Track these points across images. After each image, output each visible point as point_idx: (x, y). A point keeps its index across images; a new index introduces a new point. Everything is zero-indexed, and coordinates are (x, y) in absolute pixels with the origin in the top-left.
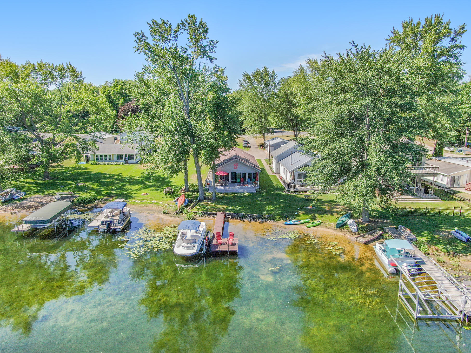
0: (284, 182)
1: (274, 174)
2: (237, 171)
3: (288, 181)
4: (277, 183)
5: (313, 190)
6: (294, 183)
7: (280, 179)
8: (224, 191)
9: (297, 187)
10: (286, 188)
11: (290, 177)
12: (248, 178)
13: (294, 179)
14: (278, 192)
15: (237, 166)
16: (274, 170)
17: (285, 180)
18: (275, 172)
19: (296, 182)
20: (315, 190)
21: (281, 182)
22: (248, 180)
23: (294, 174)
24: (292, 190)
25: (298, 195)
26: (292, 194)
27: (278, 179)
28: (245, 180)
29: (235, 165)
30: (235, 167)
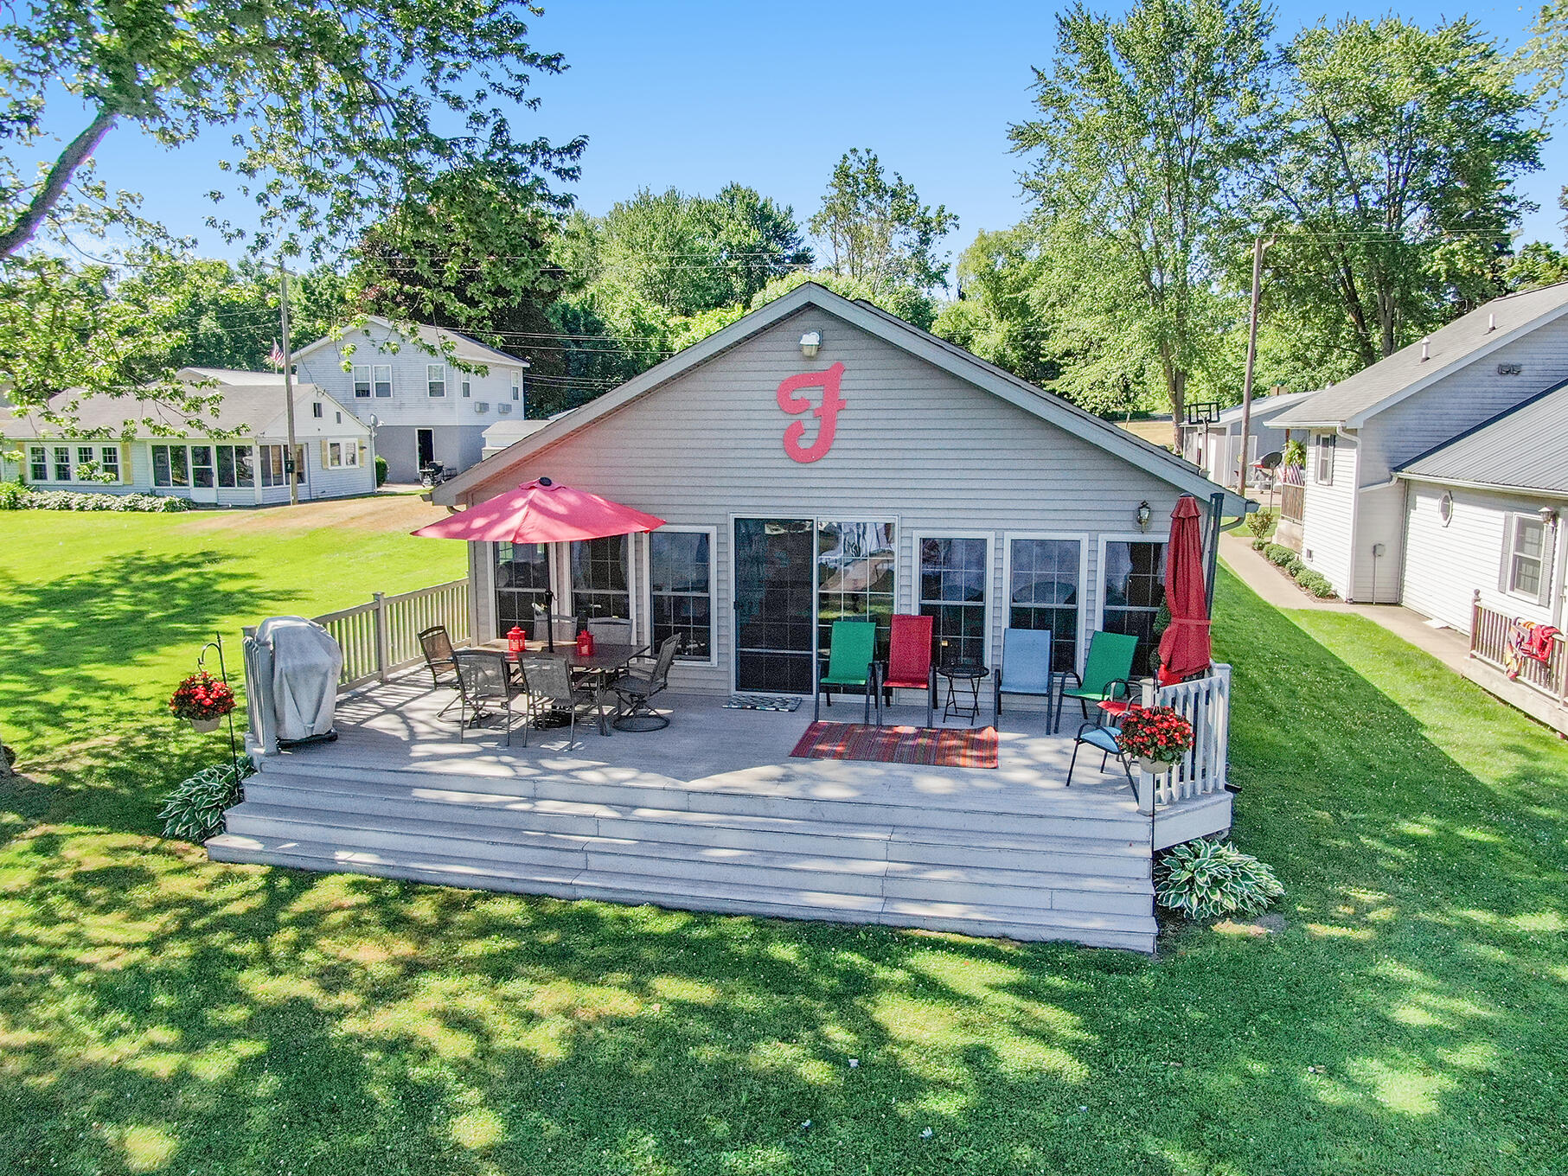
12: (1020, 620)
15: (831, 409)
22: (1014, 654)
29: (803, 406)
30: (794, 432)
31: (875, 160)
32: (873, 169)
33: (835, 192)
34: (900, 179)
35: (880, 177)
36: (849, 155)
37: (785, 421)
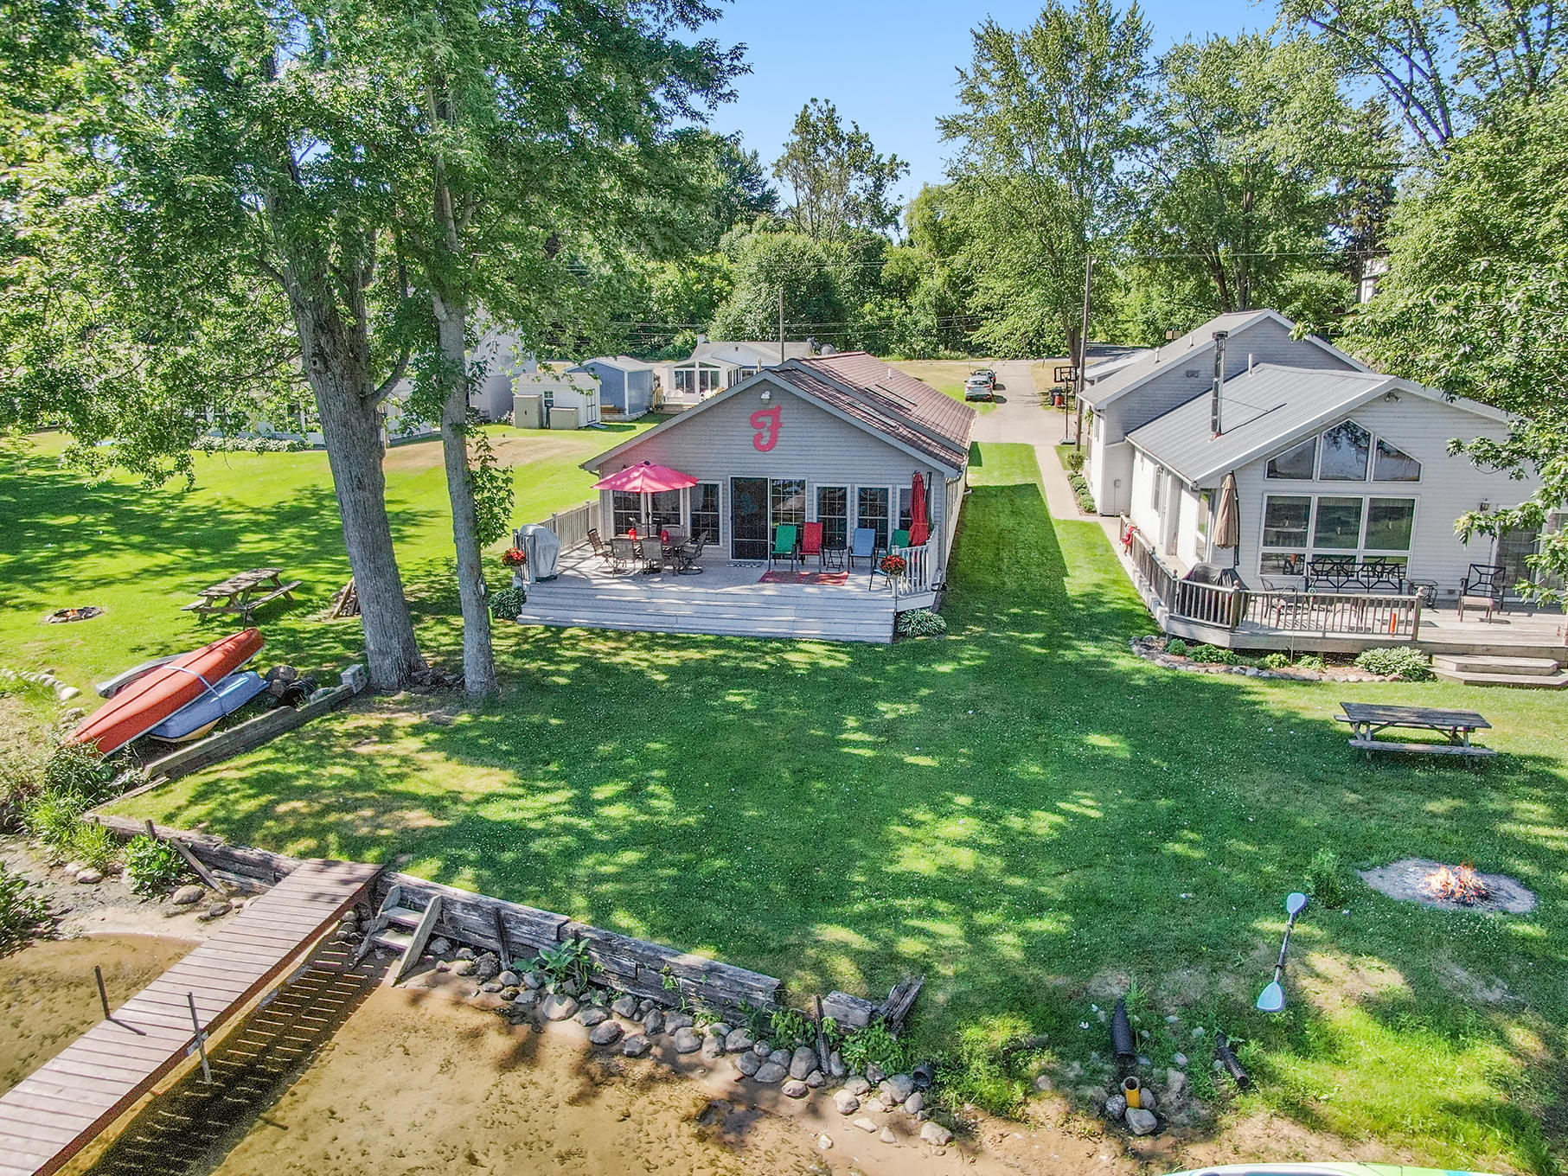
0: (1149, 564)
1: (1090, 518)
2: (774, 467)
3: (1183, 562)
4: (1097, 577)
5: (1414, 643)
6: (1231, 574)
7: (1119, 548)
8: (640, 621)
9: (1256, 612)
10: (1161, 614)
11: (1202, 528)
12: (862, 524)
13: (1232, 539)
14: (1090, 650)
15: (776, 427)
16: (1096, 492)
17: (1161, 554)
18: (1098, 506)
19: (1250, 571)
20: (1430, 651)
21: (1129, 565)
22: (859, 540)
23: (1233, 504)
24: (1215, 637)
25: (1272, 680)
26: (1216, 675)
27: (1108, 548)
28: (831, 536)
29: (763, 425)
30: (759, 437)
31: (833, 110)
32: (831, 117)
33: (796, 138)
34: (856, 127)
35: (839, 125)
36: (811, 105)
37: (754, 432)
